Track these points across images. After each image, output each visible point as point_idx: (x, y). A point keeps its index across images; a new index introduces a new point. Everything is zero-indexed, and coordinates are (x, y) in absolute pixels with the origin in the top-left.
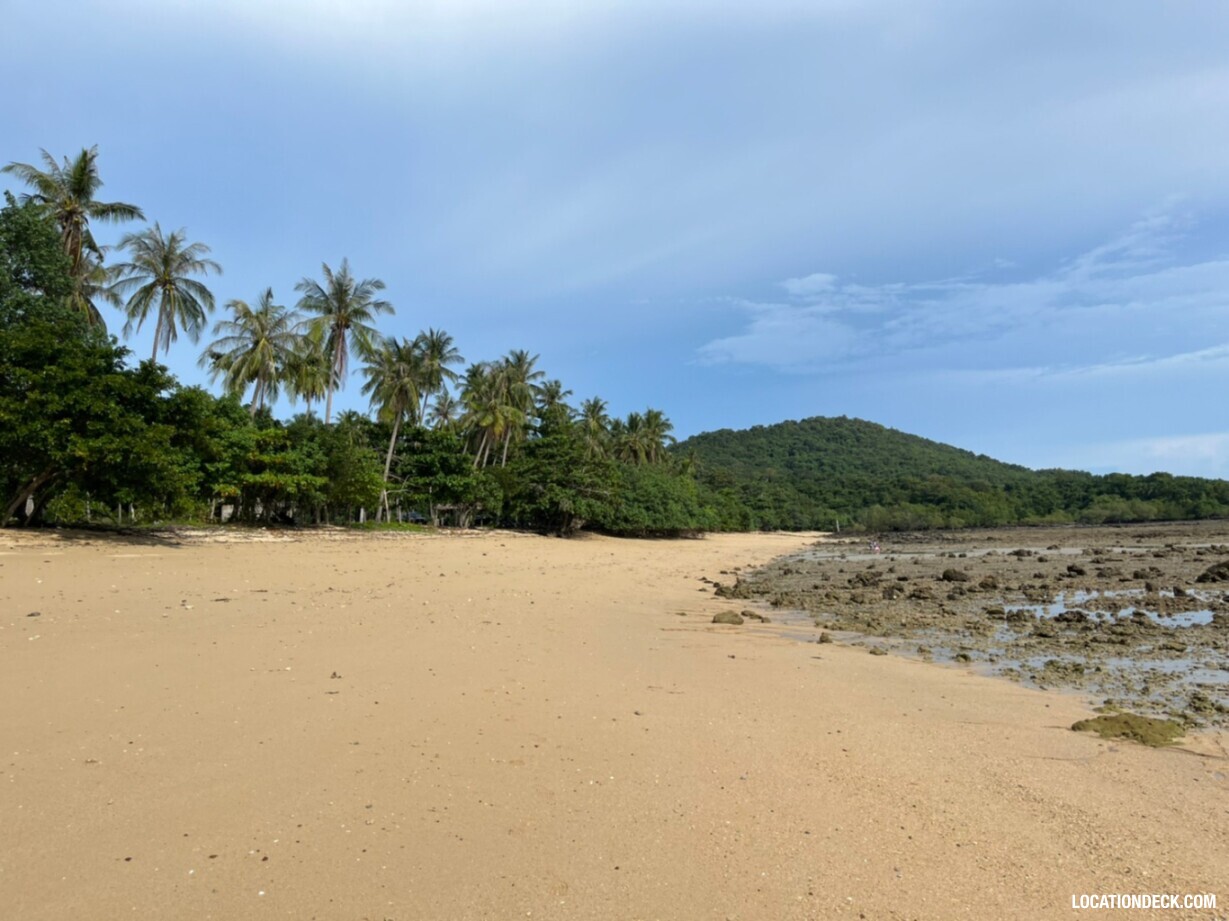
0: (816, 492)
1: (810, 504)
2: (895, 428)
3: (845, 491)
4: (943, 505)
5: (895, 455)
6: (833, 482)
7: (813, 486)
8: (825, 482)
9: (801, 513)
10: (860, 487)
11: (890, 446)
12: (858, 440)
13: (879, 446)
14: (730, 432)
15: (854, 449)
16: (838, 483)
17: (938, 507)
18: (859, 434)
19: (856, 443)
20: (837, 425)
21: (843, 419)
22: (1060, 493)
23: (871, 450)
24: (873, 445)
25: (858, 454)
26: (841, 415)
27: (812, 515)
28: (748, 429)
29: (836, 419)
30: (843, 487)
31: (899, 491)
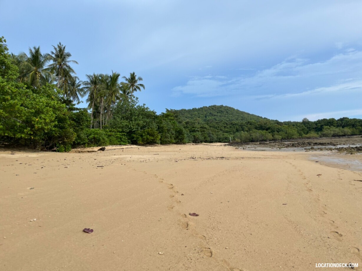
0: (217, 127)
1: (215, 131)
2: (238, 109)
3: (228, 126)
4: (269, 131)
5: (240, 117)
6: (223, 123)
7: (215, 125)
8: (220, 123)
9: (213, 134)
10: (234, 125)
11: (238, 114)
12: (227, 112)
13: (234, 114)
14: (185, 110)
15: (226, 115)
16: (225, 124)
17: (267, 132)
18: (227, 111)
19: (227, 114)
20: (220, 108)
21: (222, 106)
22: (306, 126)
23: (231, 116)
24: (232, 114)
25: (227, 117)
26: (221, 105)
27: (217, 135)
28: (191, 109)
29: (220, 106)
30: (227, 125)
31: (250, 126)
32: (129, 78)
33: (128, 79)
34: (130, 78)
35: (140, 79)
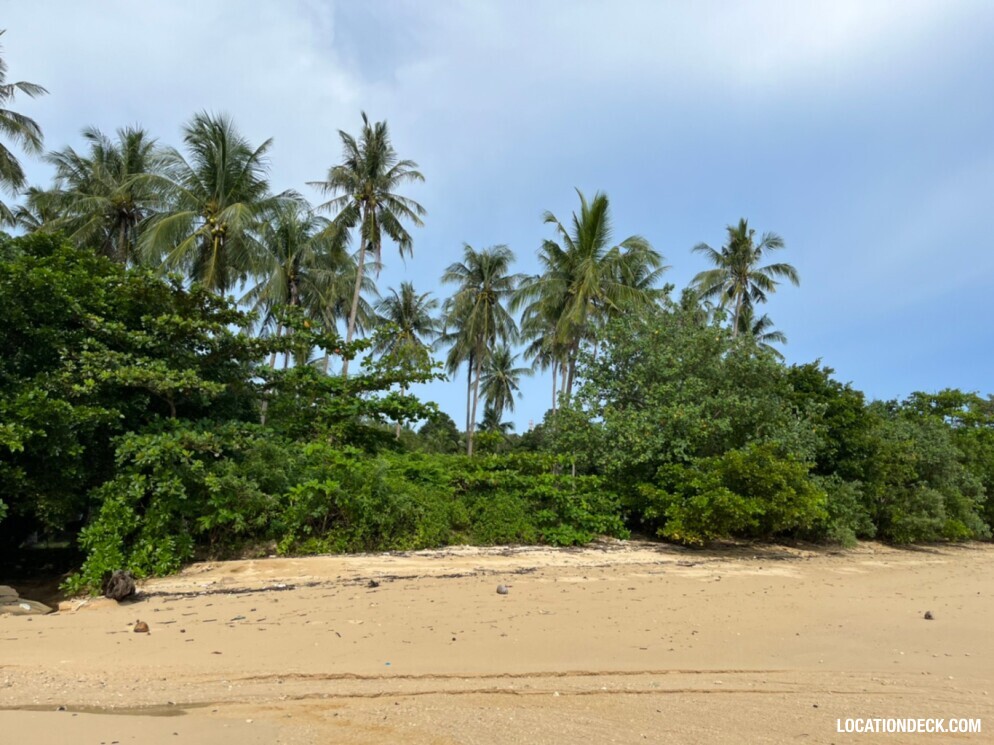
32: (724, 249)
33: (720, 252)
34: (726, 247)
35: (773, 243)
